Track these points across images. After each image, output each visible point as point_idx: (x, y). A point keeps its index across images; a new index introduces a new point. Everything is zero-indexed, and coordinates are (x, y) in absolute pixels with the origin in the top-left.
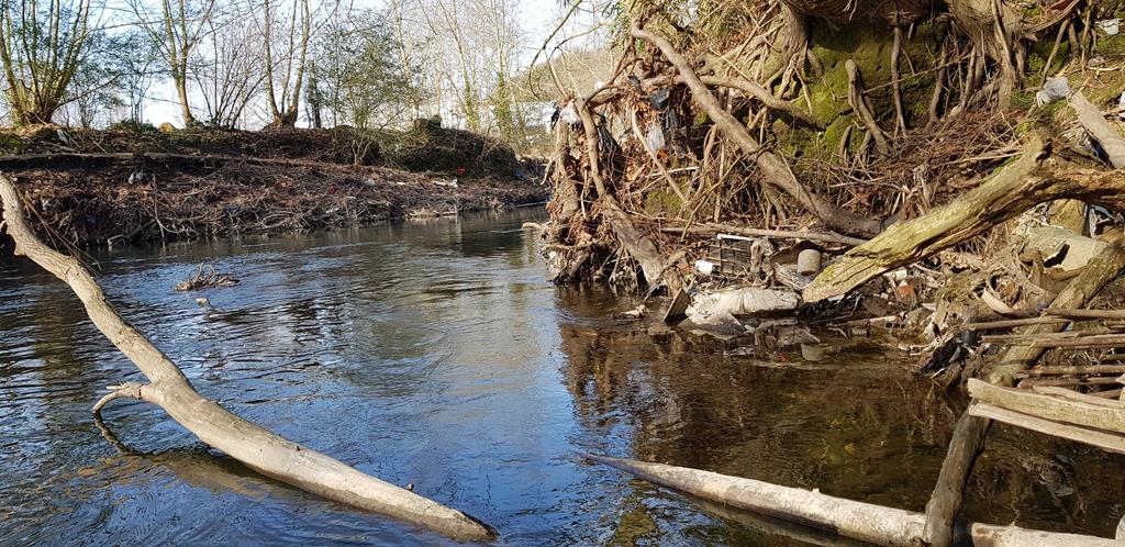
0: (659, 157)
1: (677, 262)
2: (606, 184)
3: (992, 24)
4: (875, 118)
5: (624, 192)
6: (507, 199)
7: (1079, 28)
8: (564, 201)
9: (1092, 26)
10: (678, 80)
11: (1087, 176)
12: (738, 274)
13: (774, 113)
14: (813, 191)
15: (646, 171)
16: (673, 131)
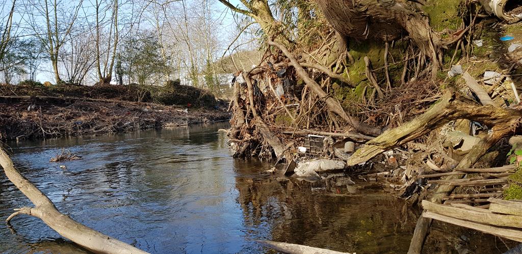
0: (281, 99)
1: (290, 147)
2: (257, 111)
3: (428, 41)
4: (378, 83)
5: (265, 115)
6: (211, 118)
7: (466, 43)
8: (238, 119)
9: (471, 43)
10: (290, 64)
11: (471, 109)
12: (318, 153)
13: (333, 80)
14: (351, 115)
15: (275, 106)
16: (287, 88)
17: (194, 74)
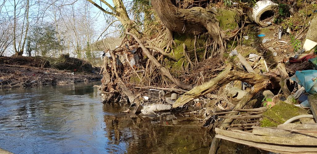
0: (134, 67)
1: (139, 97)
2: (119, 74)
3: (218, 36)
4: (190, 59)
5: (124, 77)
6: (89, 79)
7: (239, 38)
8: (106, 79)
9: (242, 37)
10: (139, 46)
11: (242, 75)
12: (155, 100)
13: (165, 57)
14: (175, 78)
15: (130, 71)
16: (137, 60)
17: (78, 50)
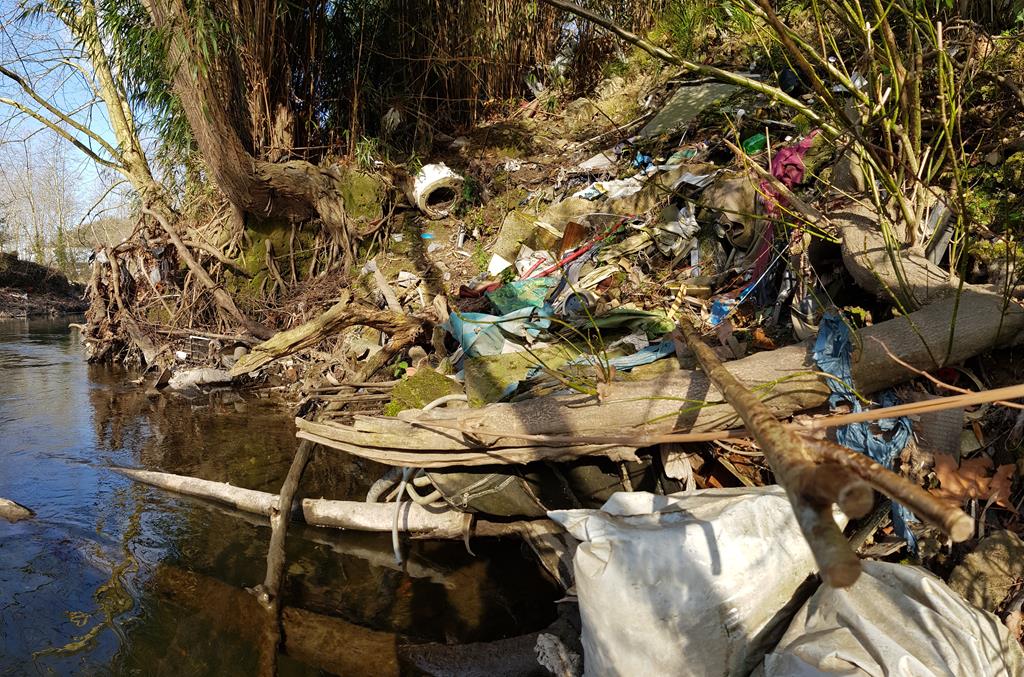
0: (157, 287)
1: (164, 352)
2: (124, 302)
3: (342, 228)
4: (280, 274)
5: (135, 308)
6: (61, 309)
7: (383, 236)
8: (97, 311)
9: (389, 236)
10: (169, 241)
12: (201, 360)
13: (225, 266)
14: (245, 313)
15: (149, 295)
16: (166, 272)
17: (39, 245)
